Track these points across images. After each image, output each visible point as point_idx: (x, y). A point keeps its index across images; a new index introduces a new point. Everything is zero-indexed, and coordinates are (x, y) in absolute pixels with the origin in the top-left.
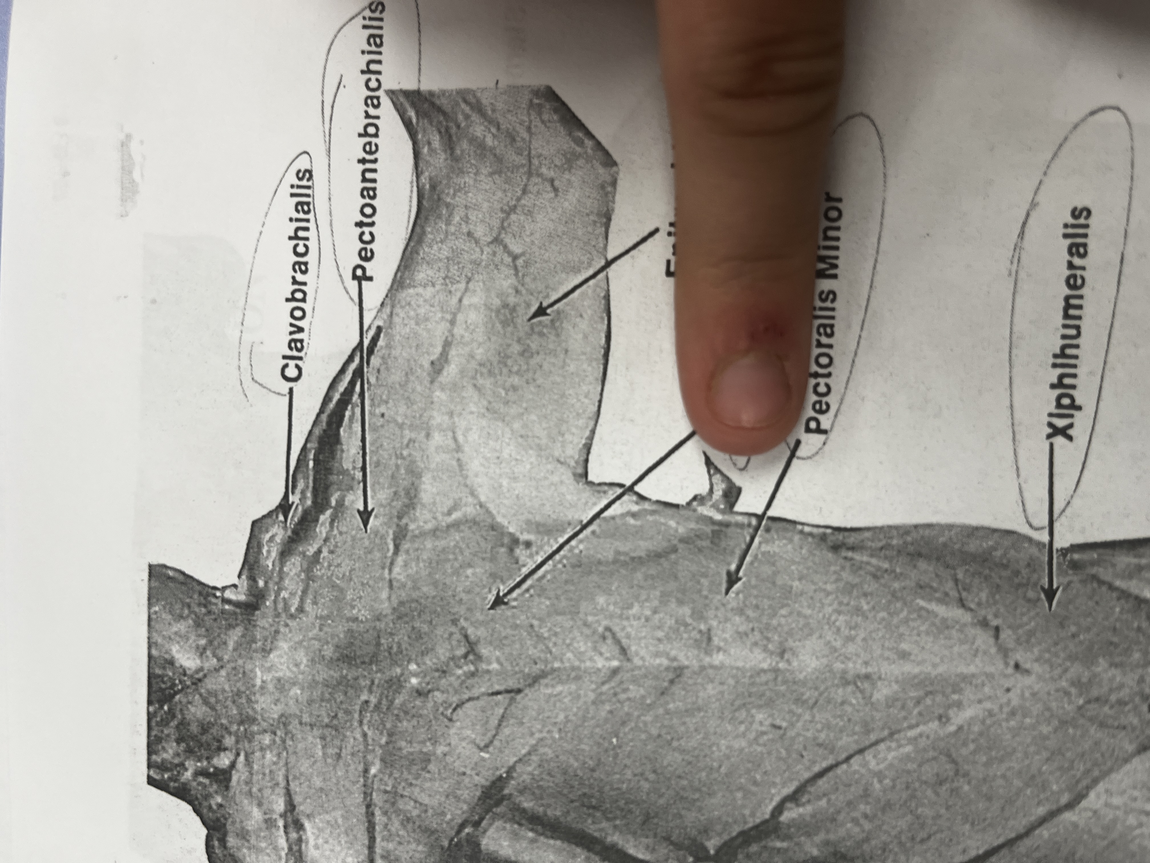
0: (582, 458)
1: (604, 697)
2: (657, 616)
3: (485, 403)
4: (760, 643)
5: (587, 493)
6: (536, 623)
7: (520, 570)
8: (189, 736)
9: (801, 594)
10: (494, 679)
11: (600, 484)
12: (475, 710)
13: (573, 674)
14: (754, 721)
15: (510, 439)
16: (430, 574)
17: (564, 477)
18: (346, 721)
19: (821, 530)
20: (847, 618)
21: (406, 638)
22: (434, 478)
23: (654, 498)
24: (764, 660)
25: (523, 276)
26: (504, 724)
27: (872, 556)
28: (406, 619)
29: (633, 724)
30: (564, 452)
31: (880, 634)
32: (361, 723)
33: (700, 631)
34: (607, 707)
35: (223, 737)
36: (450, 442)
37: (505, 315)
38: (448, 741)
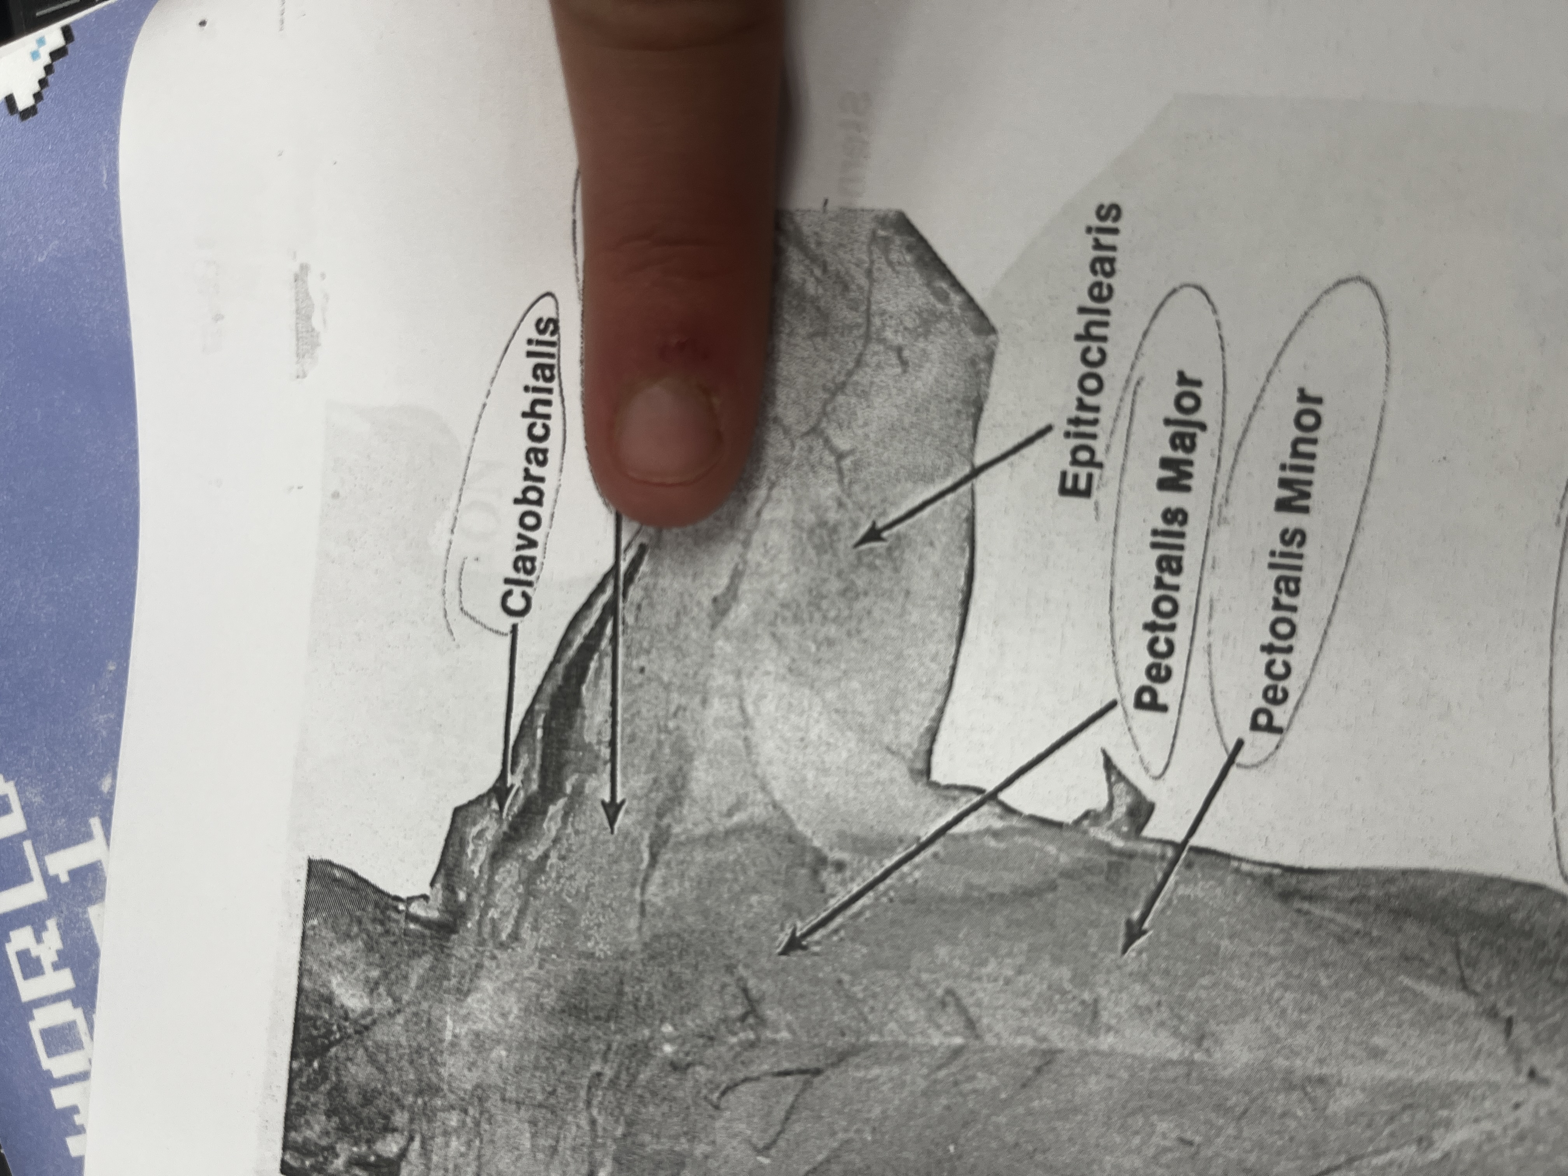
0: (925, 747)
1: (939, 1087)
2: (1022, 979)
3: (787, 660)
4: (1169, 1022)
5: (928, 798)
6: (846, 978)
7: (826, 901)
8: (344, 1108)
9: (1232, 958)
10: (782, 1053)
11: (948, 787)
12: (753, 1095)
13: (896, 1054)
14: (1153, 1132)
15: (821, 714)
16: (698, 899)
17: (896, 774)
18: (568, 1100)
19: (1266, 870)
20: (1298, 996)
21: (660, 987)
22: (710, 762)
23: (1027, 810)
24: (1173, 1047)
25: (851, 483)
26: (794, 1117)
27: (1338, 910)
28: (663, 960)
29: (980, 1126)
30: (897, 737)
31: (1343, 1023)
32: (589, 1104)
33: (1083, 1002)
34: (944, 1101)
35: (392, 1111)
36: (735, 712)
37: (821, 537)
38: (711, 1138)
